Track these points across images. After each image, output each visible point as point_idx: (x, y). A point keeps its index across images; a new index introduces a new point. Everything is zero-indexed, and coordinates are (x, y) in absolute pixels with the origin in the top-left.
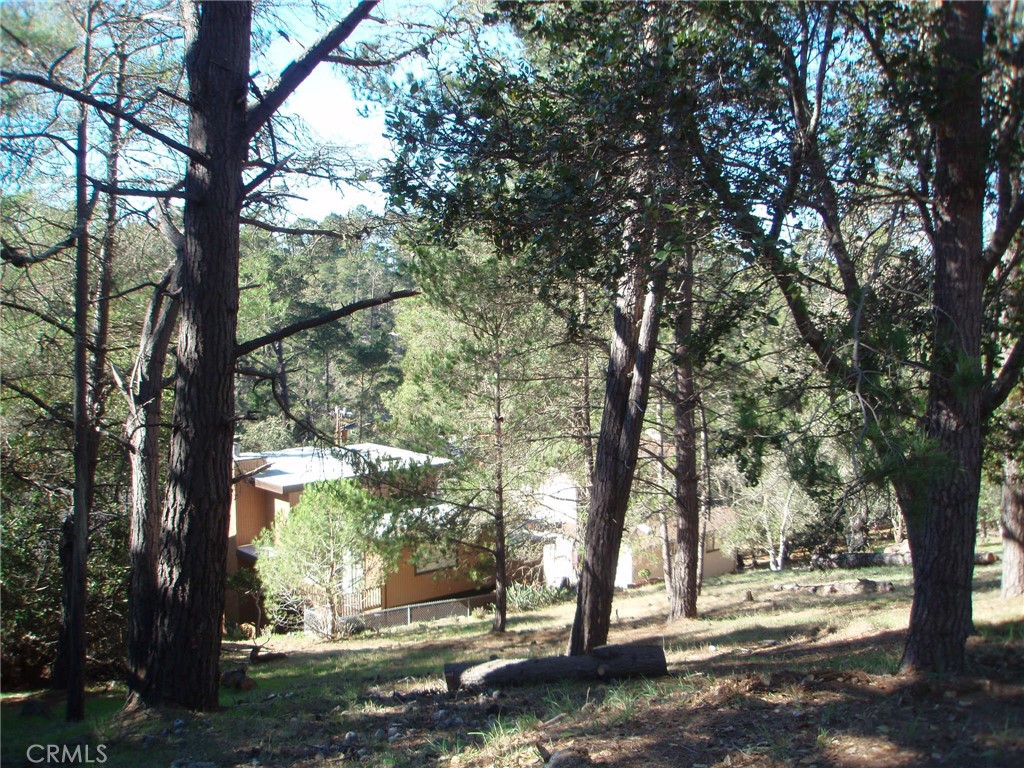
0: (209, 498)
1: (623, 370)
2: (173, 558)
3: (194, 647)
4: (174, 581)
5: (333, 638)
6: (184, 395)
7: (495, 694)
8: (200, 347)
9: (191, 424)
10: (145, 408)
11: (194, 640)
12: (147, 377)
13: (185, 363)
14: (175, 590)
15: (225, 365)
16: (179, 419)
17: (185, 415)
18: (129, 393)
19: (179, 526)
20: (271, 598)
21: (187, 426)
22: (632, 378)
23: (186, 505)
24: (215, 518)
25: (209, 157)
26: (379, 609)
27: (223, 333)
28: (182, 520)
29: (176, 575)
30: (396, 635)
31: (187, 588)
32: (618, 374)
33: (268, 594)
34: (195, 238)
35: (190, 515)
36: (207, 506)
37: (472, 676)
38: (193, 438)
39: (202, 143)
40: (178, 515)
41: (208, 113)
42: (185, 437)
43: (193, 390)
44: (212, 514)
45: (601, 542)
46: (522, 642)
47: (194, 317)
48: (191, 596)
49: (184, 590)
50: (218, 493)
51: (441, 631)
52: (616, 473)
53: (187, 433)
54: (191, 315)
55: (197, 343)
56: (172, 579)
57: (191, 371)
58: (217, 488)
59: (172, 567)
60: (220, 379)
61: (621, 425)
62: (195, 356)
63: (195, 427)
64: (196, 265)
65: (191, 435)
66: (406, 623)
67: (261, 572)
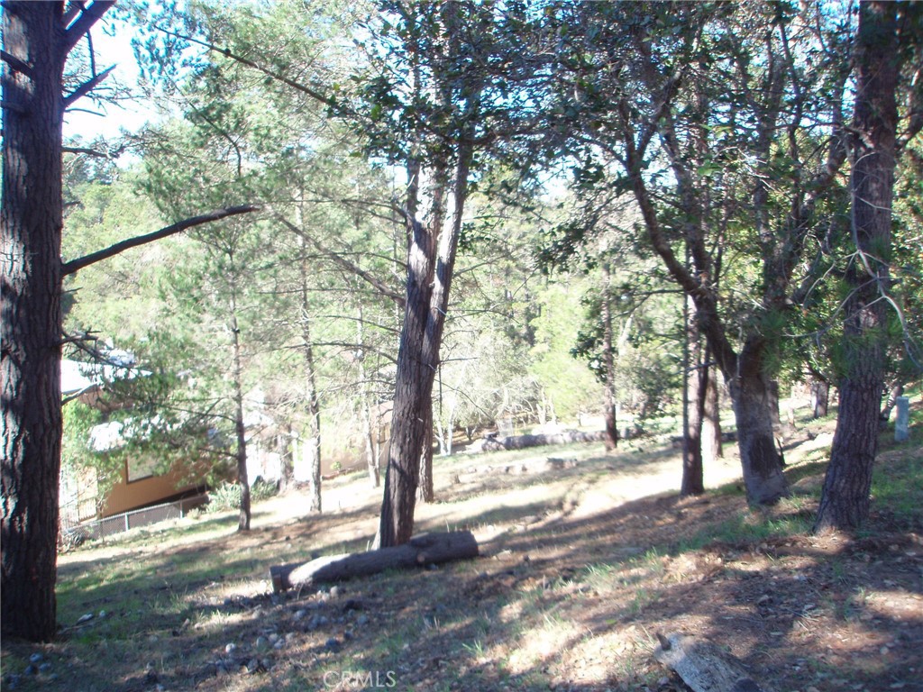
0: (44, 424)
1: (424, 281)
2: (7, 489)
3: (34, 578)
4: (10, 512)
6: (12, 317)
7: (333, 590)
8: (29, 267)
9: (21, 347)
11: (34, 570)
13: (11, 284)
14: (12, 521)
15: (54, 285)
16: (5, 342)
17: (14, 339)
19: (12, 454)
21: (17, 350)
22: (433, 287)
23: (20, 432)
24: (49, 443)
25: (32, 66)
26: (96, 519)
27: (52, 252)
28: (15, 448)
29: (11, 506)
31: (25, 517)
32: (420, 284)
34: (18, 151)
35: (25, 441)
36: (42, 431)
37: (300, 576)
38: (25, 362)
39: (23, 50)
40: (10, 444)
41: (29, 18)
42: (15, 361)
43: (22, 312)
44: (46, 439)
45: (408, 440)
46: (274, 538)
47: (20, 235)
48: (30, 525)
49: (21, 521)
50: (51, 417)
52: (420, 376)
53: (17, 357)
54: (17, 233)
55: (25, 262)
56: (7, 511)
57: (19, 292)
58: (50, 412)
59: (7, 498)
60: (50, 299)
61: (423, 331)
62: (24, 276)
63: (26, 349)
64: (21, 179)
65: (22, 359)
66: (124, 530)
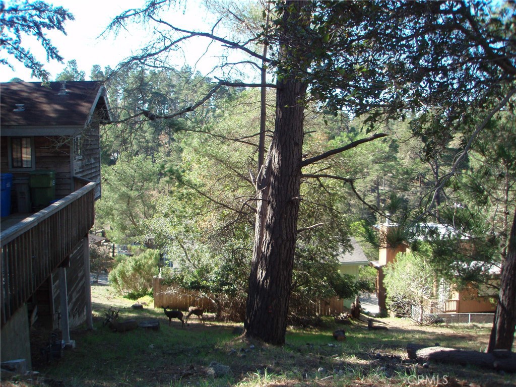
0: (282, 238)
2: (263, 266)
5: (421, 324)
8: (280, 162)
9: (274, 200)
10: (262, 191)
11: (270, 308)
12: (265, 176)
13: (273, 170)
14: (263, 282)
15: (292, 171)
16: (270, 197)
17: (272, 195)
18: (255, 184)
19: (267, 250)
20: (390, 298)
23: (271, 240)
24: (285, 248)
26: (455, 313)
27: (292, 155)
28: (268, 247)
29: (264, 274)
30: (456, 328)
31: (268, 281)
33: (388, 295)
34: (279, 107)
35: (272, 245)
36: (281, 242)
37: (421, 353)
38: (275, 207)
42: (272, 206)
44: (283, 246)
47: (278, 147)
48: (270, 286)
50: (287, 236)
51: (482, 329)
53: (273, 204)
54: (276, 146)
55: (278, 159)
56: (262, 276)
58: (286, 233)
59: (263, 270)
60: (289, 179)
62: (277, 166)
63: (276, 202)
66: (467, 322)
67: (386, 284)
